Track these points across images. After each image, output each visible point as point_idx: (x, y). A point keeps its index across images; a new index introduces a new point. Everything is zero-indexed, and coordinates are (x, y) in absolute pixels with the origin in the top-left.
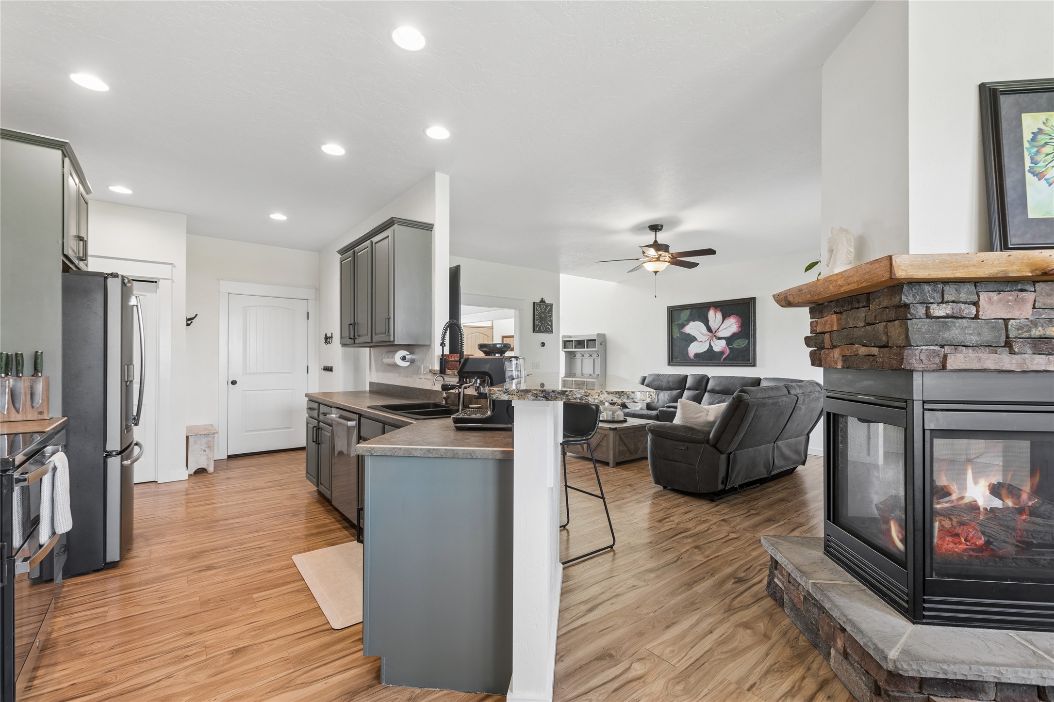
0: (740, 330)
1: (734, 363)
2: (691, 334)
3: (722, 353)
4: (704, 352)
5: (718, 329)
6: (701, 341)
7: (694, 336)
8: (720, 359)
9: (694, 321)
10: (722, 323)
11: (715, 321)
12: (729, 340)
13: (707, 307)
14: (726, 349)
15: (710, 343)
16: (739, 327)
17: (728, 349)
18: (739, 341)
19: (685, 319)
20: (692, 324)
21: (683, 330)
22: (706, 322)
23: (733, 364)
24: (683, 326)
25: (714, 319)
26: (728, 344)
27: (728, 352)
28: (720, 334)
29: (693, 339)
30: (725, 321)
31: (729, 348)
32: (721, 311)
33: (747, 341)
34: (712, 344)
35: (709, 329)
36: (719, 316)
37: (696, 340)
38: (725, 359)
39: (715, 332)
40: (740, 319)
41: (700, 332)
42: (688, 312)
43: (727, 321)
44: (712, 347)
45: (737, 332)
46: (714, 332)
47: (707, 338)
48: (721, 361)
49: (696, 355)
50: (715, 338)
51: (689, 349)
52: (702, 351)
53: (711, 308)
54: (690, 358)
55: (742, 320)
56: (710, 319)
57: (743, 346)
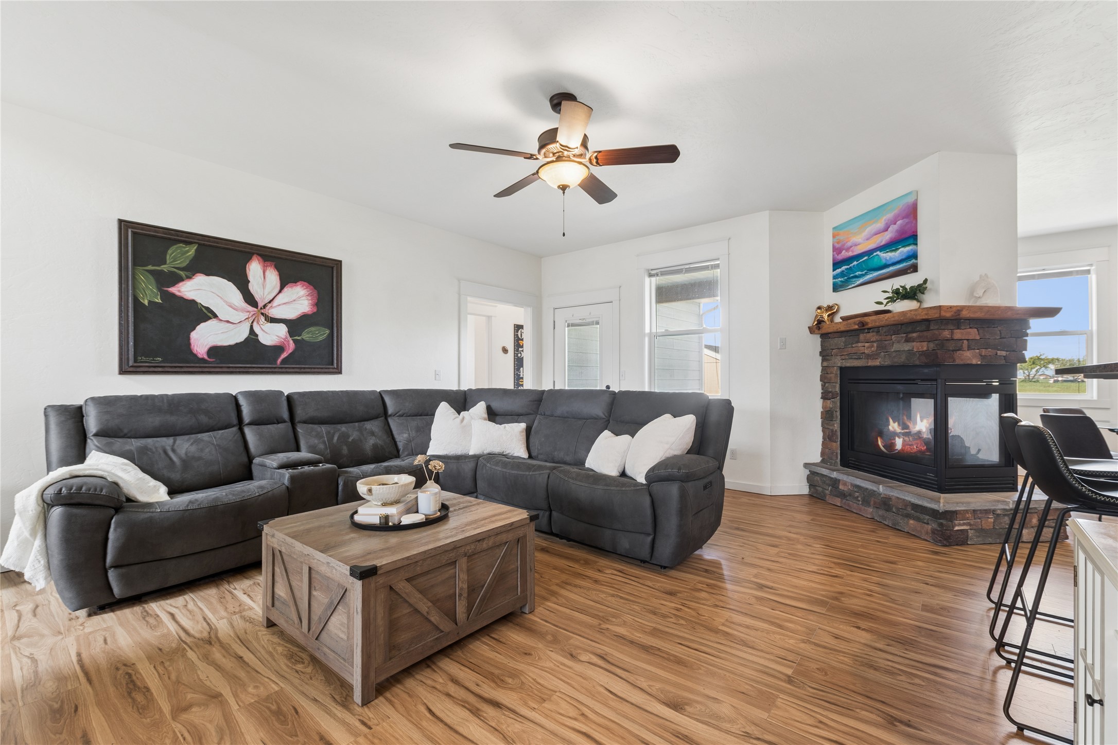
0: (315, 310)
1: (304, 368)
2: (199, 301)
3: (279, 349)
4: (237, 344)
5: (270, 302)
6: (228, 322)
7: (208, 309)
8: (276, 360)
9: (208, 275)
10: (280, 292)
11: (264, 286)
12: (295, 326)
13: (245, 252)
14: (289, 341)
15: (252, 327)
16: (313, 305)
17: (291, 342)
18: (313, 329)
19: (184, 265)
20: (200, 280)
21: (173, 290)
22: (242, 284)
23: (302, 370)
24: (178, 280)
25: (261, 280)
26: (292, 333)
27: (291, 346)
28: (274, 312)
29: (205, 314)
30: (285, 289)
31: (294, 341)
32: (277, 268)
33: (328, 332)
34: (257, 329)
35: (250, 299)
36: (273, 277)
37: (215, 316)
38: (285, 361)
39: (265, 306)
40: (316, 292)
41: (225, 301)
42: (191, 251)
43: (290, 289)
44: (257, 336)
45: (310, 313)
46: (260, 305)
47: (243, 316)
48: (276, 363)
49: (214, 351)
50: (263, 318)
51: (194, 335)
52: (232, 342)
53: (255, 257)
54: (195, 355)
55: (319, 294)
56: (251, 278)
57: (321, 338)
